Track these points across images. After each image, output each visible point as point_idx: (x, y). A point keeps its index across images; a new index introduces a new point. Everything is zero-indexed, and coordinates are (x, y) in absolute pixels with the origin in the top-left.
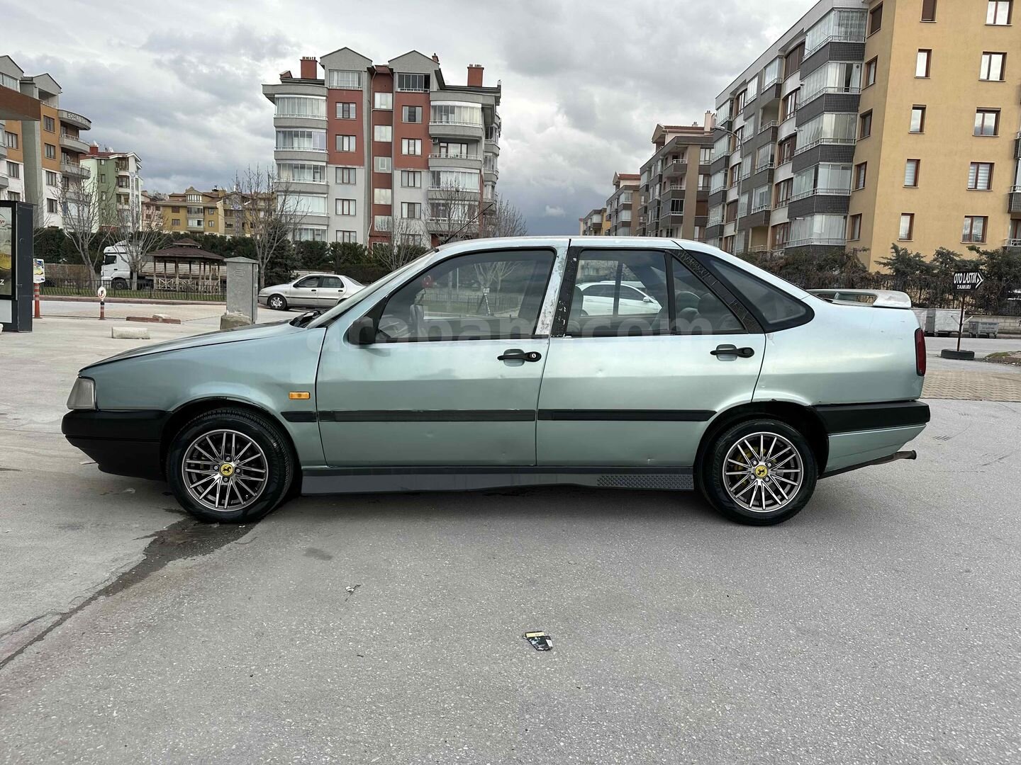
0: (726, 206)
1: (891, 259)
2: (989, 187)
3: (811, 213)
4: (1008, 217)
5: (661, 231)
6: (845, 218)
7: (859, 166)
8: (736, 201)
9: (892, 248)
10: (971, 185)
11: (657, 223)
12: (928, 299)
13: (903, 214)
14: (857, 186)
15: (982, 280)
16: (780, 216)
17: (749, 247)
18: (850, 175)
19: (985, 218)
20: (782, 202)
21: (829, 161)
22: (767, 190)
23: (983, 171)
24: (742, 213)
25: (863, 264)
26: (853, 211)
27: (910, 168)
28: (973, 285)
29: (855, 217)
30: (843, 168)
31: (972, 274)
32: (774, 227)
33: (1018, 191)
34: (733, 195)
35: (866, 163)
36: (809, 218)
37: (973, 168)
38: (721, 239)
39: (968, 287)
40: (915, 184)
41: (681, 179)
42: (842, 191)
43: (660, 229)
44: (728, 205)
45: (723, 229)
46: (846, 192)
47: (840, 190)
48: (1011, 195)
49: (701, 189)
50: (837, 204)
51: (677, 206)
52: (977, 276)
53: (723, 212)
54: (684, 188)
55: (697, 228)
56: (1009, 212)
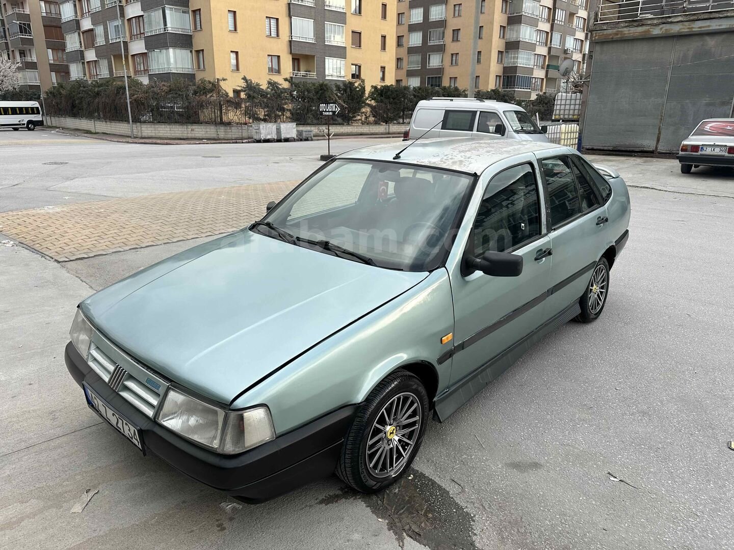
0: (81, 34)
1: (244, 87)
2: (278, 35)
3: (165, 46)
4: (290, 57)
5: (13, 51)
6: (191, 52)
7: (194, 12)
8: (91, 30)
9: (243, 79)
10: (268, 33)
11: (7, 44)
12: (267, 115)
13: (231, 51)
14: (196, 28)
15: (339, 109)
16: (138, 47)
17: (114, 72)
18: (188, 18)
19: (279, 57)
20: (137, 35)
21: (172, 5)
22: (121, 23)
23: (273, 22)
24: (100, 41)
25: (225, 91)
26: (195, 48)
27: (231, 16)
28: (334, 112)
29: (198, 52)
30: (183, 12)
31: (332, 105)
32: (133, 56)
33: (293, 39)
34: (86, 24)
35: (200, 9)
36: (164, 51)
37: (267, 20)
38: (83, 63)
39: (331, 113)
40: (235, 30)
41: (22, 3)
42: (186, 31)
43: (11, 49)
44: (83, 33)
45: (83, 54)
46: (188, 31)
47: (184, 29)
48: (290, 42)
49: (44, 15)
50: (184, 41)
51: (25, 28)
52: (336, 107)
53: (80, 39)
54: (27, 11)
55: (50, 51)
56: (291, 53)
